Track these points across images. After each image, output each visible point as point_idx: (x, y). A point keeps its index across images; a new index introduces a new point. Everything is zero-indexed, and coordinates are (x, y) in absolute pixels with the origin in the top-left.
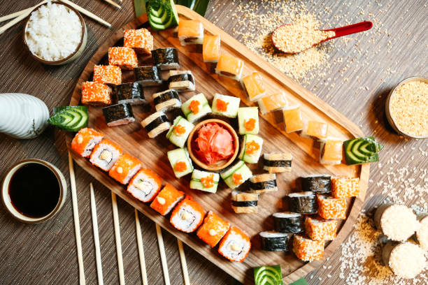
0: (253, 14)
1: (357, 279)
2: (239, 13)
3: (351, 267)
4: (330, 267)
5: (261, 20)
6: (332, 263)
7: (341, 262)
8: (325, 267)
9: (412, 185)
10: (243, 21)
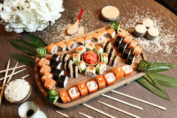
0: (58, 37)
1: (155, 49)
2: (55, 40)
3: (151, 49)
4: (148, 54)
5: (61, 36)
6: (147, 53)
7: (148, 51)
8: (148, 56)
9: (132, 25)
10: (58, 40)
